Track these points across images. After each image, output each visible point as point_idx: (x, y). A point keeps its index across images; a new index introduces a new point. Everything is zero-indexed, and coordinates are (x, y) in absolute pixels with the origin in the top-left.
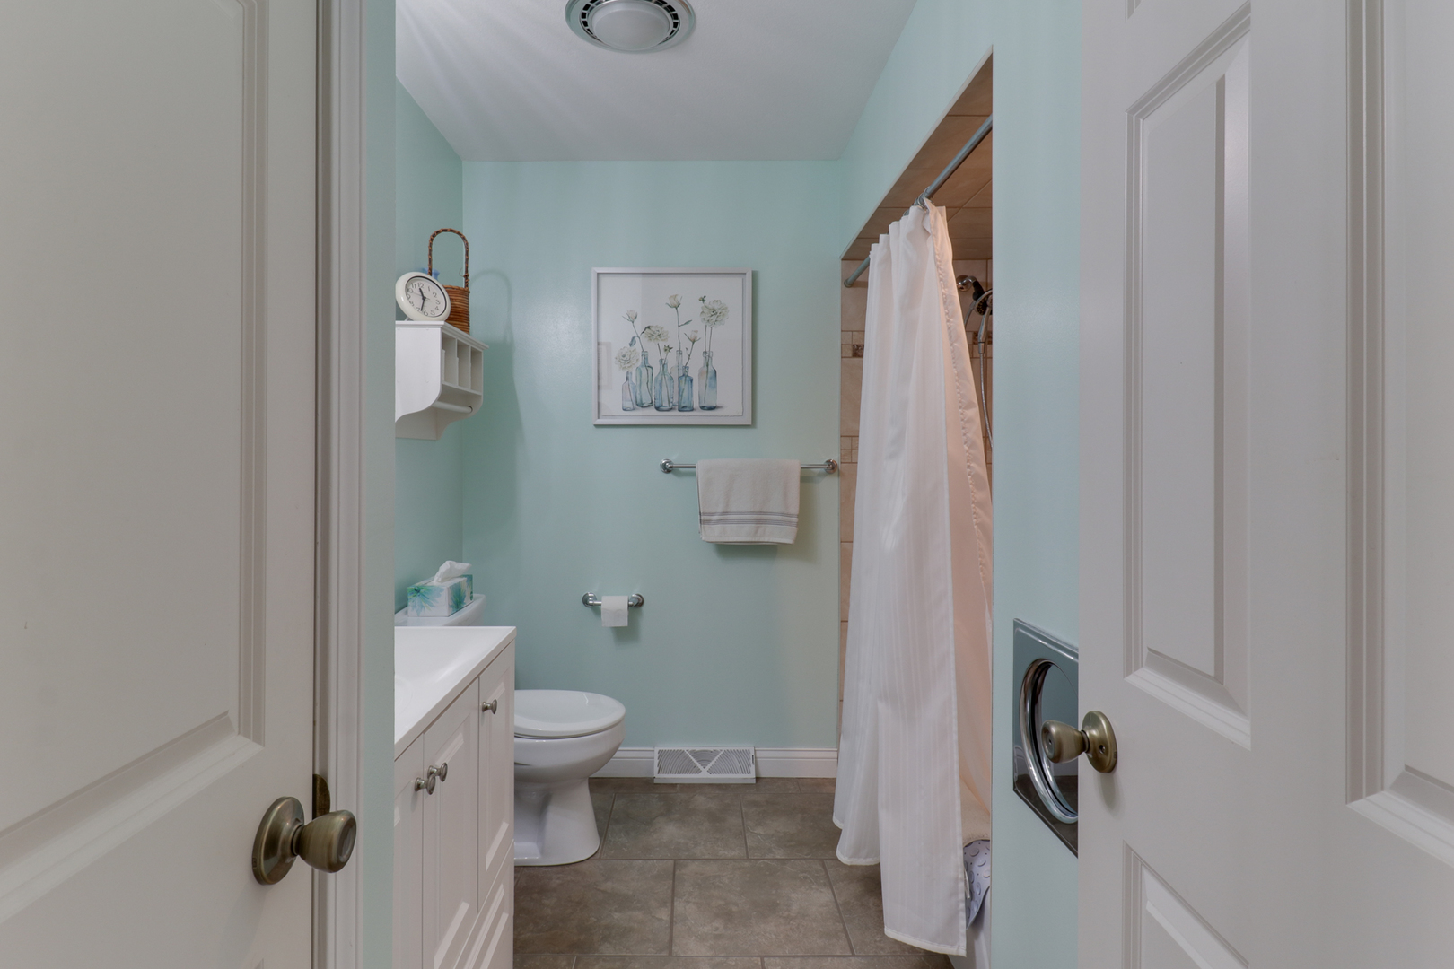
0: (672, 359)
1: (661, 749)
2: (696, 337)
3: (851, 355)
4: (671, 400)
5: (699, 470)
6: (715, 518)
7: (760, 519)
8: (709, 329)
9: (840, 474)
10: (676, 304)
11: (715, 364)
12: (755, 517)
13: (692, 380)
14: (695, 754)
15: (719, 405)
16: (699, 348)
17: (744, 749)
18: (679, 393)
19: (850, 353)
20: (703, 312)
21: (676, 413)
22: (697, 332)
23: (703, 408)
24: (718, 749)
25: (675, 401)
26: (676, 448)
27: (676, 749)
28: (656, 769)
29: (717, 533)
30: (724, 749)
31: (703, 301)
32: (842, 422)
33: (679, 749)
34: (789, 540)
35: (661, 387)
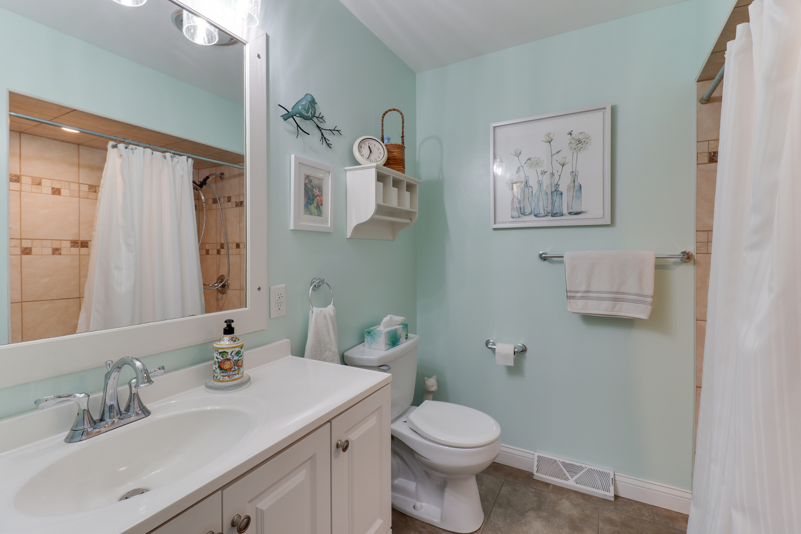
0: (546, 180)
1: (540, 455)
2: (565, 162)
3: (707, 162)
4: (546, 209)
5: (566, 259)
6: (578, 295)
7: (617, 298)
8: (575, 154)
9: (695, 263)
10: (549, 140)
11: (580, 180)
12: (612, 295)
13: (562, 194)
14: (565, 465)
15: (583, 210)
16: (568, 169)
17: (606, 471)
18: (552, 203)
19: (706, 160)
20: (570, 143)
21: (550, 218)
22: (565, 158)
23: (570, 213)
24: (583, 466)
25: (549, 209)
26: (550, 243)
27: (551, 457)
28: (535, 469)
29: (580, 306)
30: (588, 467)
31: (571, 134)
32: (698, 219)
33: (553, 458)
34: (644, 316)
35: (538, 201)
